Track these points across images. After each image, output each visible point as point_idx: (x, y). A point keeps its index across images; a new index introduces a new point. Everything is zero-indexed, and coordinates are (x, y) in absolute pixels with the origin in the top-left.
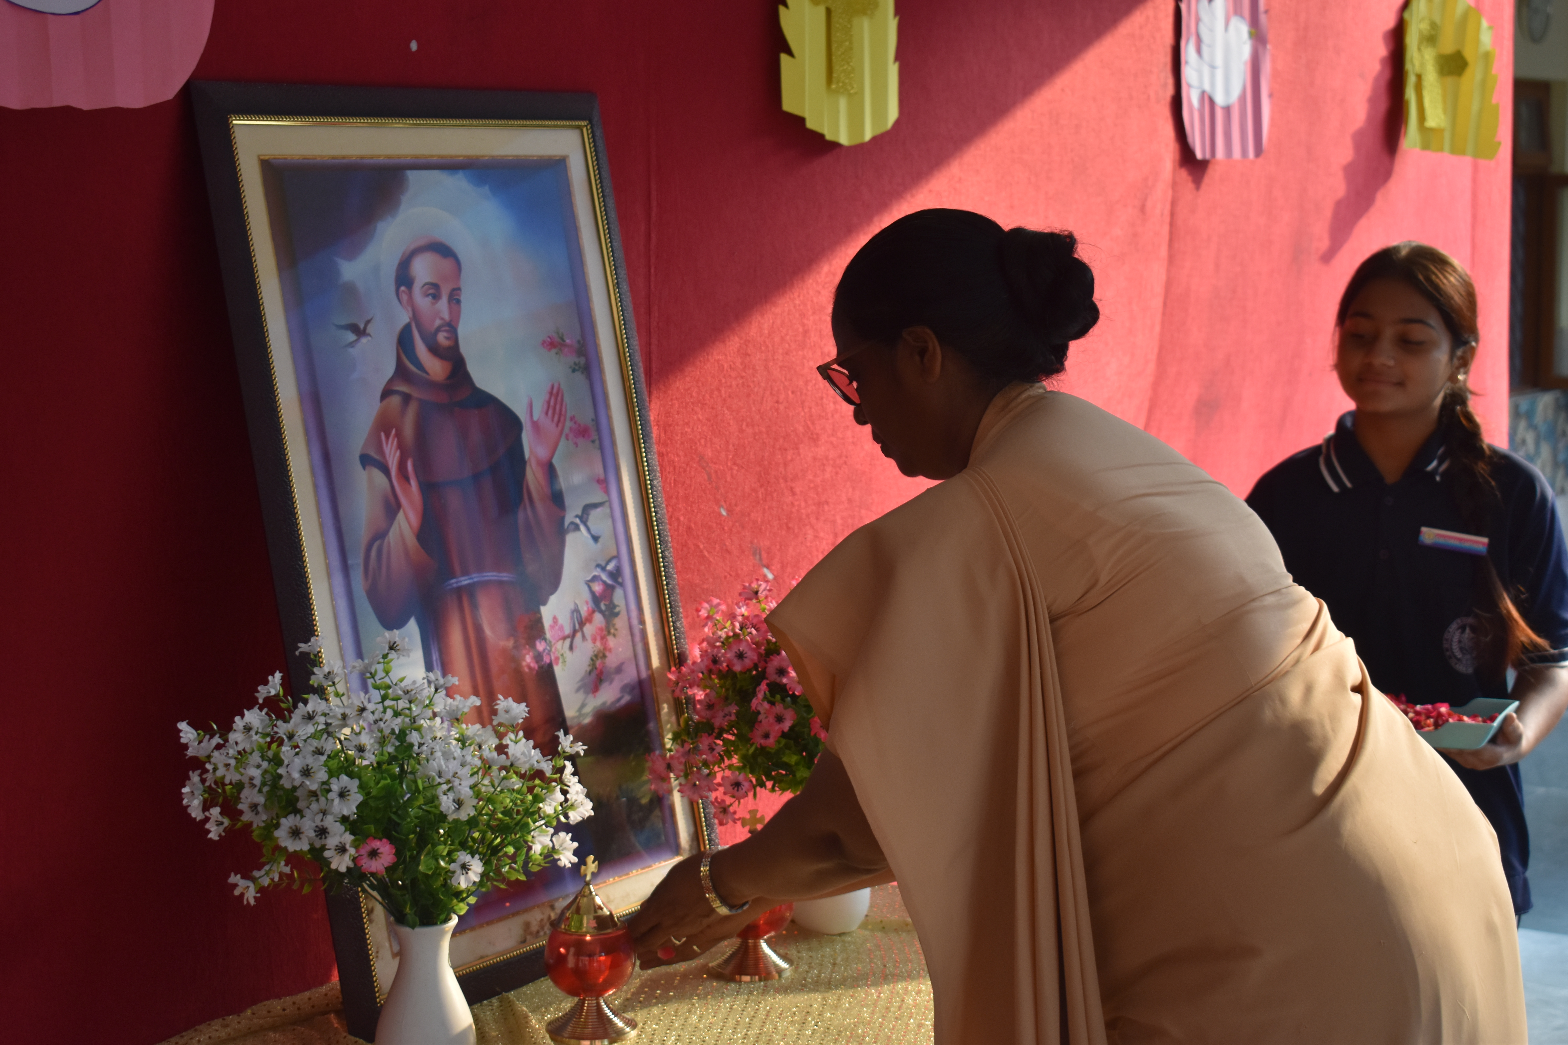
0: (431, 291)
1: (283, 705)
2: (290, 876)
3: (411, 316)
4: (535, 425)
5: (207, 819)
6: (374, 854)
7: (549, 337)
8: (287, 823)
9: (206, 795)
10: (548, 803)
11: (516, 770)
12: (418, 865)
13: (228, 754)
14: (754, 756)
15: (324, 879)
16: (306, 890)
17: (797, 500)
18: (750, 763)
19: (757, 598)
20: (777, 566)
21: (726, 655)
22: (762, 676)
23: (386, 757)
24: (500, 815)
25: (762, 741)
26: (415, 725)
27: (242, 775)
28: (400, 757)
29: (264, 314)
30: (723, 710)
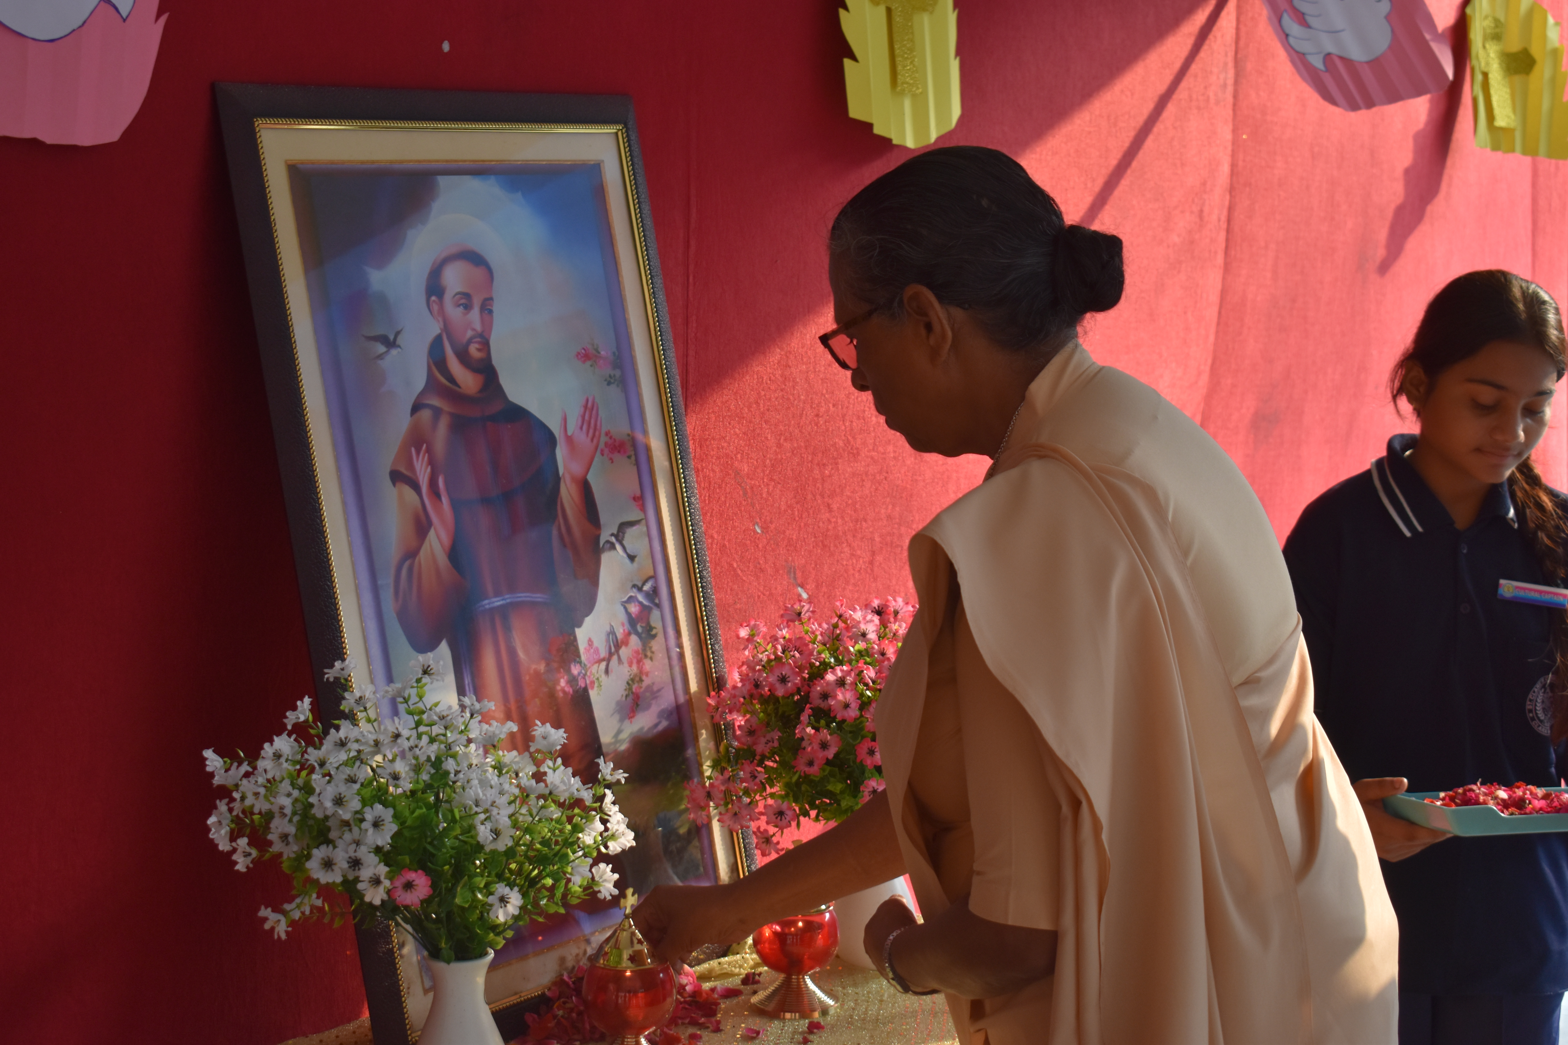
0: (463, 301)
1: (312, 731)
2: (321, 910)
3: (442, 327)
4: (569, 440)
5: (234, 850)
6: (409, 886)
7: (584, 349)
8: (319, 853)
9: (233, 826)
10: (587, 833)
11: (555, 799)
12: (454, 897)
13: (256, 782)
14: (798, 784)
15: (355, 914)
16: (338, 923)
17: (834, 517)
18: (794, 791)
19: (800, 620)
20: (811, 586)
21: (769, 679)
22: (806, 699)
23: (421, 785)
24: (538, 846)
25: (806, 769)
26: (450, 752)
27: (272, 804)
28: (436, 785)
29: (292, 325)
30: (764, 737)
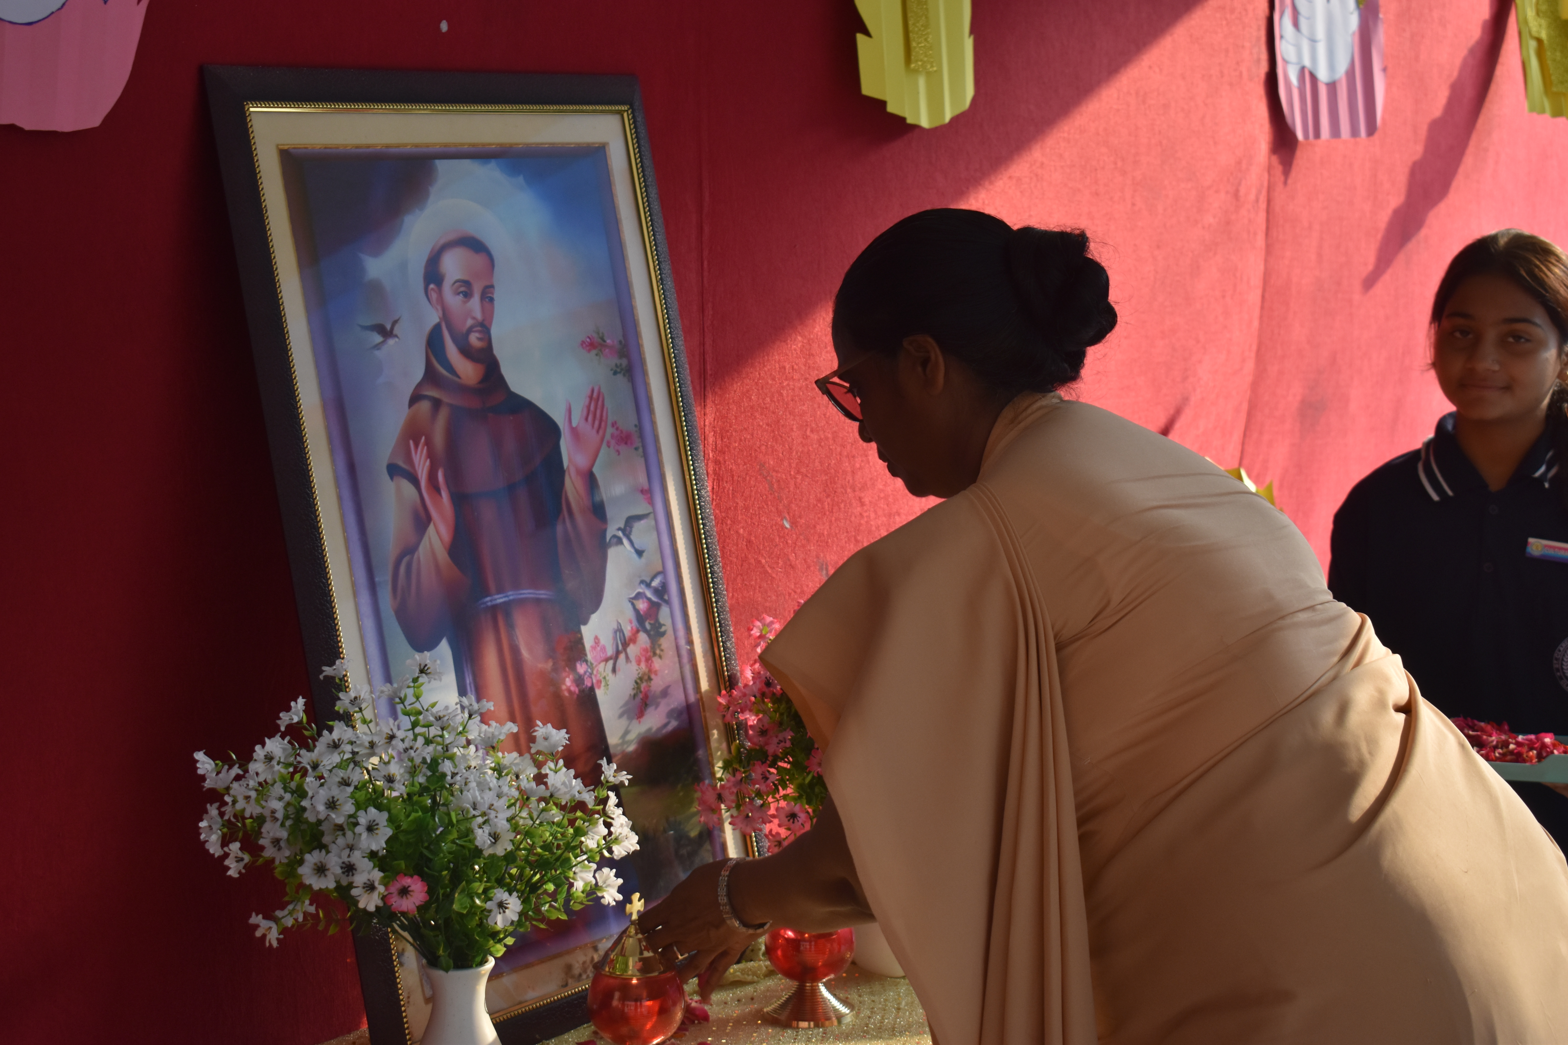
0: (462, 289)
1: (306, 733)
2: (315, 916)
3: (441, 315)
4: (574, 432)
5: (226, 855)
6: (404, 892)
7: (589, 337)
8: (312, 858)
9: (225, 830)
10: (590, 837)
11: (556, 801)
12: (452, 903)
13: (248, 785)
14: (811, 785)
15: (351, 919)
16: (333, 930)
18: (807, 793)
23: (417, 788)
24: (539, 850)
26: (448, 754)
27: (263, 808)
28: (432, 788)
29: (285, 315)
30: (777, 737)
